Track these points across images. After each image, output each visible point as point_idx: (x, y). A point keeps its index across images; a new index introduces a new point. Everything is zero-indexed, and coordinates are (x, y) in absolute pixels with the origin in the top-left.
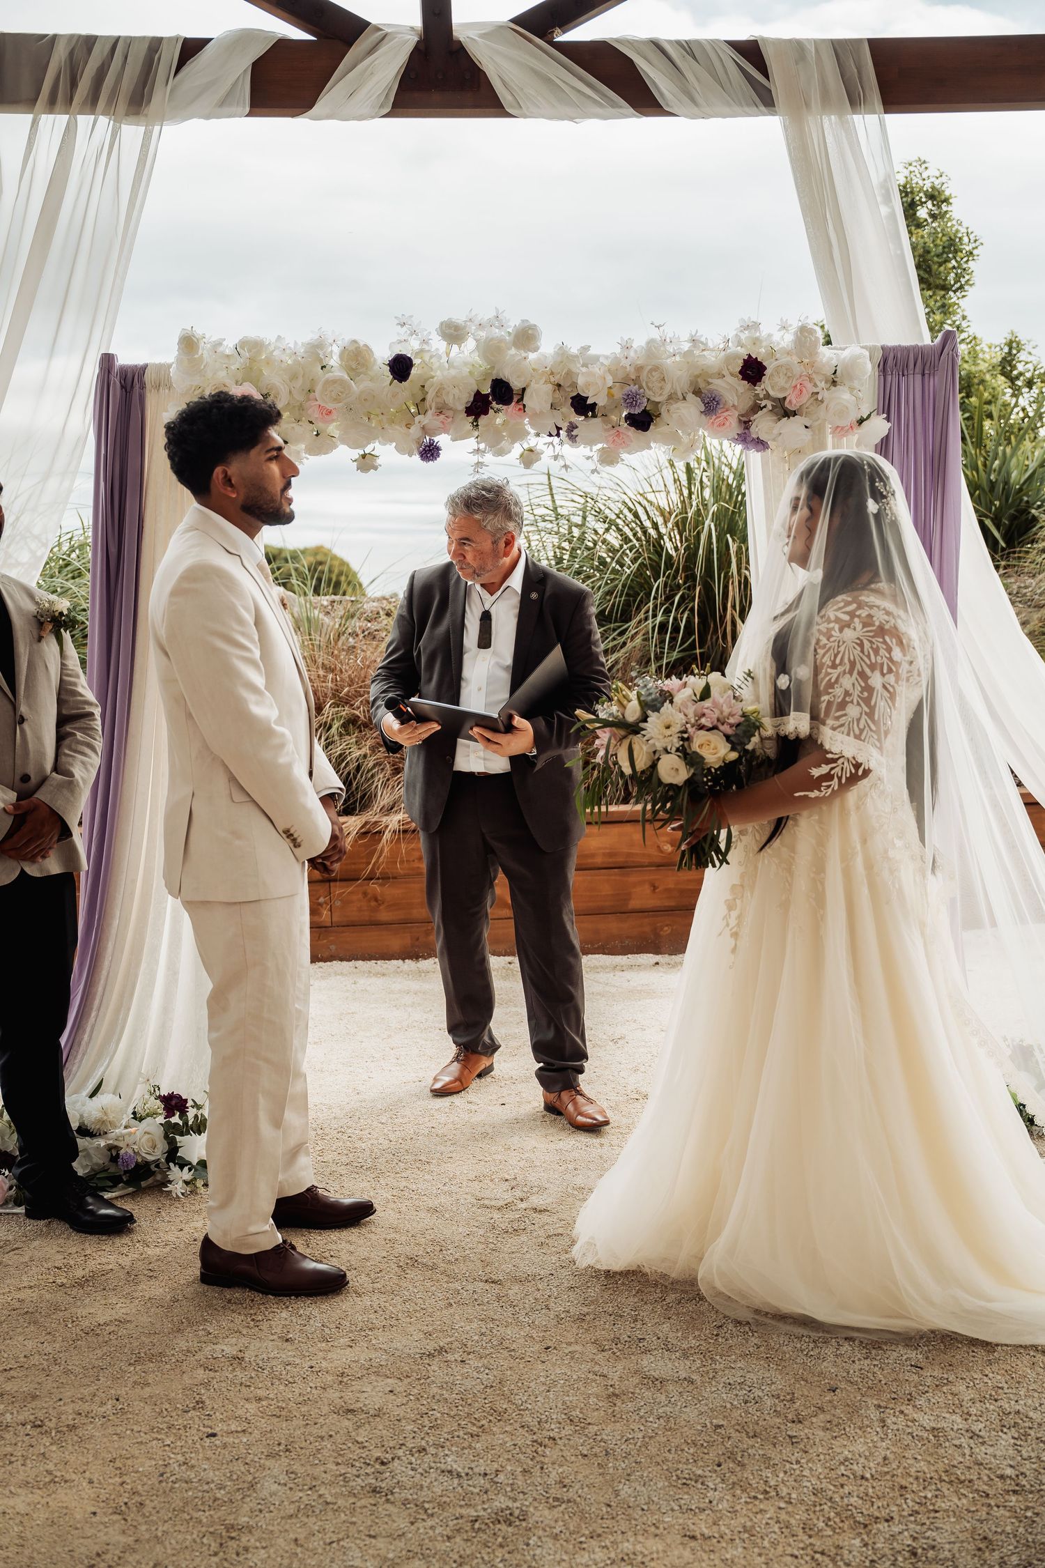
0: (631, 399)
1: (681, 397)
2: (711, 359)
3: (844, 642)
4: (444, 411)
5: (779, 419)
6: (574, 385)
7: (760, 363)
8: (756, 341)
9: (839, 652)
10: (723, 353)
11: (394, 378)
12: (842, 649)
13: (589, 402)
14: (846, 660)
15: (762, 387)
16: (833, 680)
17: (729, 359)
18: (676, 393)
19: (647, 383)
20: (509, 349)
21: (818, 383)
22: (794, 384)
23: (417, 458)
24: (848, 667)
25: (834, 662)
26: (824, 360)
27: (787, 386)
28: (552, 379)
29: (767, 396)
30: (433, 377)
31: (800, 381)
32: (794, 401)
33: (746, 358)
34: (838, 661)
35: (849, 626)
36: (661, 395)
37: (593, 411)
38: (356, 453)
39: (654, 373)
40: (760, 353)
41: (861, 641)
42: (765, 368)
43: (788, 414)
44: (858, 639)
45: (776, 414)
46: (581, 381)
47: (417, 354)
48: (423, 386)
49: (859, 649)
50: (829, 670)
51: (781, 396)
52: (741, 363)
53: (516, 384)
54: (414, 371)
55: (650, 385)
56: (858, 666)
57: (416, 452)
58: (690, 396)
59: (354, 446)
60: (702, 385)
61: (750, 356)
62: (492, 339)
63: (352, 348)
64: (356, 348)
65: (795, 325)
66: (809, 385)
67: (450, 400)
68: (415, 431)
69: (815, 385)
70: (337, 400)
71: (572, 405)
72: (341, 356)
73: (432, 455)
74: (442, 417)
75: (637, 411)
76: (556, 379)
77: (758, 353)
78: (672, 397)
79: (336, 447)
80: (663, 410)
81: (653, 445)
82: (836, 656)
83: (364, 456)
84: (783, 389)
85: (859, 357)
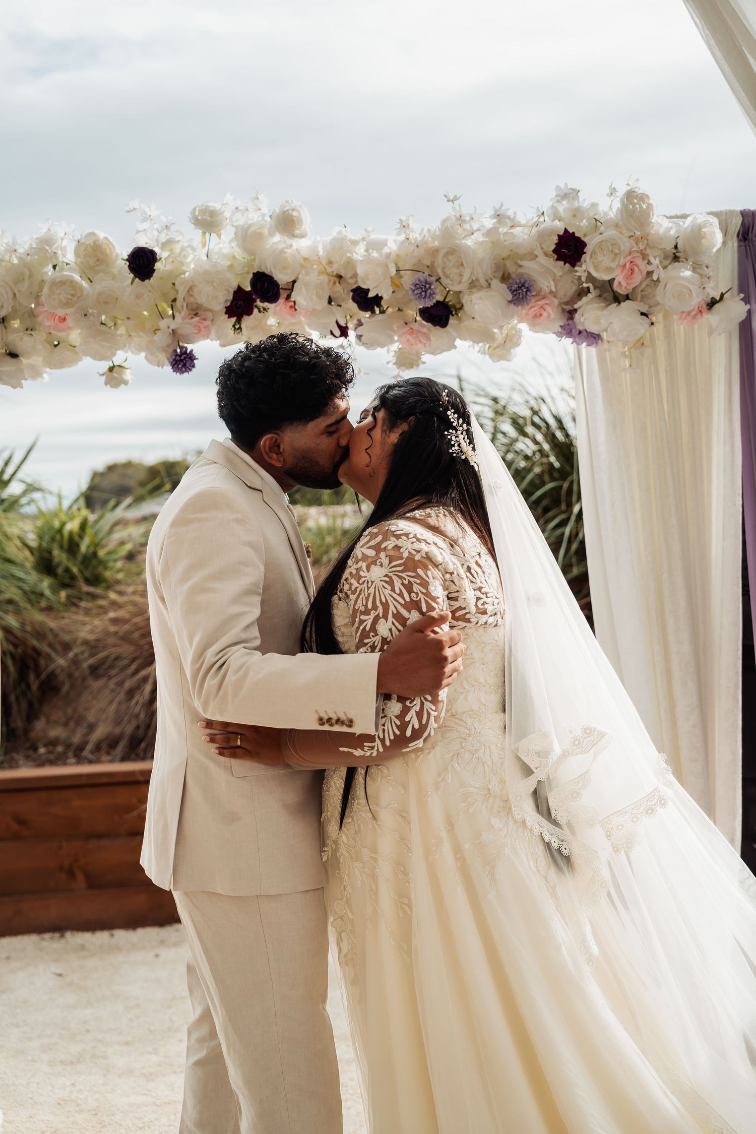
0: (423, 288)
1: (484, 284)
2: (522, 235)
3: (372, 582)
4: (200, 313)
5: (609, 305)
6: (355, 275)
7: (578, 239)
8: (576, 213)
9: (369, 594)
10: (534, 230)
11: (136, 276)
12: (372, 590)
13: (371, 294)
14: (378, 603)
15: (584, 267)
16: (368, 628)
17: (542, 236)
18: (477, 280)
19: (443, 269)
20: (271, 235)
21: (652, 260)
22: (622, 262)
23: (168, 368)
24: (380, 610)
25: (366, 606)
26: (661, 231)
27: (613, 265)
28: (329, 270)
29: (590, 278)
30: (184, 273)
31: (629, 258)
32: (624, 284)
33: (561, 233)
34: (370, 606)
35: (374, 563)
36: (460, 282)
37: (379, 306)
39: (450, 258)
40: (580, 228)
42: (584, 245)
43: (617, 299)
44: (386, 576)
45: (606, 300)
46: (360, 270)
47: (164, 246)
48: (174, 284)
49: (389, 588)
50: (363, 617)
51: (607, 277)
52: (555, 239)
53: (282, 278)
54: (158, 266)
55: (447, 272)
56: (392, 608)
57: (167, 362)
58: (495, 283)
59: (102, 358)
60: (512, 269)
61: (566, 230)
62: (250, 226)
63: (90, 242)
64: (95, 242)
65: (622, 191)
66: (642, 264)
67: (202, 298)
68: (162, 339)
69: (649, 263)
70: (67, 304)
71: (354, 299)
72: (77, 253)
73: (184, 365)
74: (196, 319)
75: (429, 304)
76: (336, 269)
77: (579, 227)
78: (473, 285)
79: (81, 360)
80: (465, 300)
81: (458, 342)
82: (367, 599)
83: (111, 369)
84: (609, 269)
85: (705, 224)
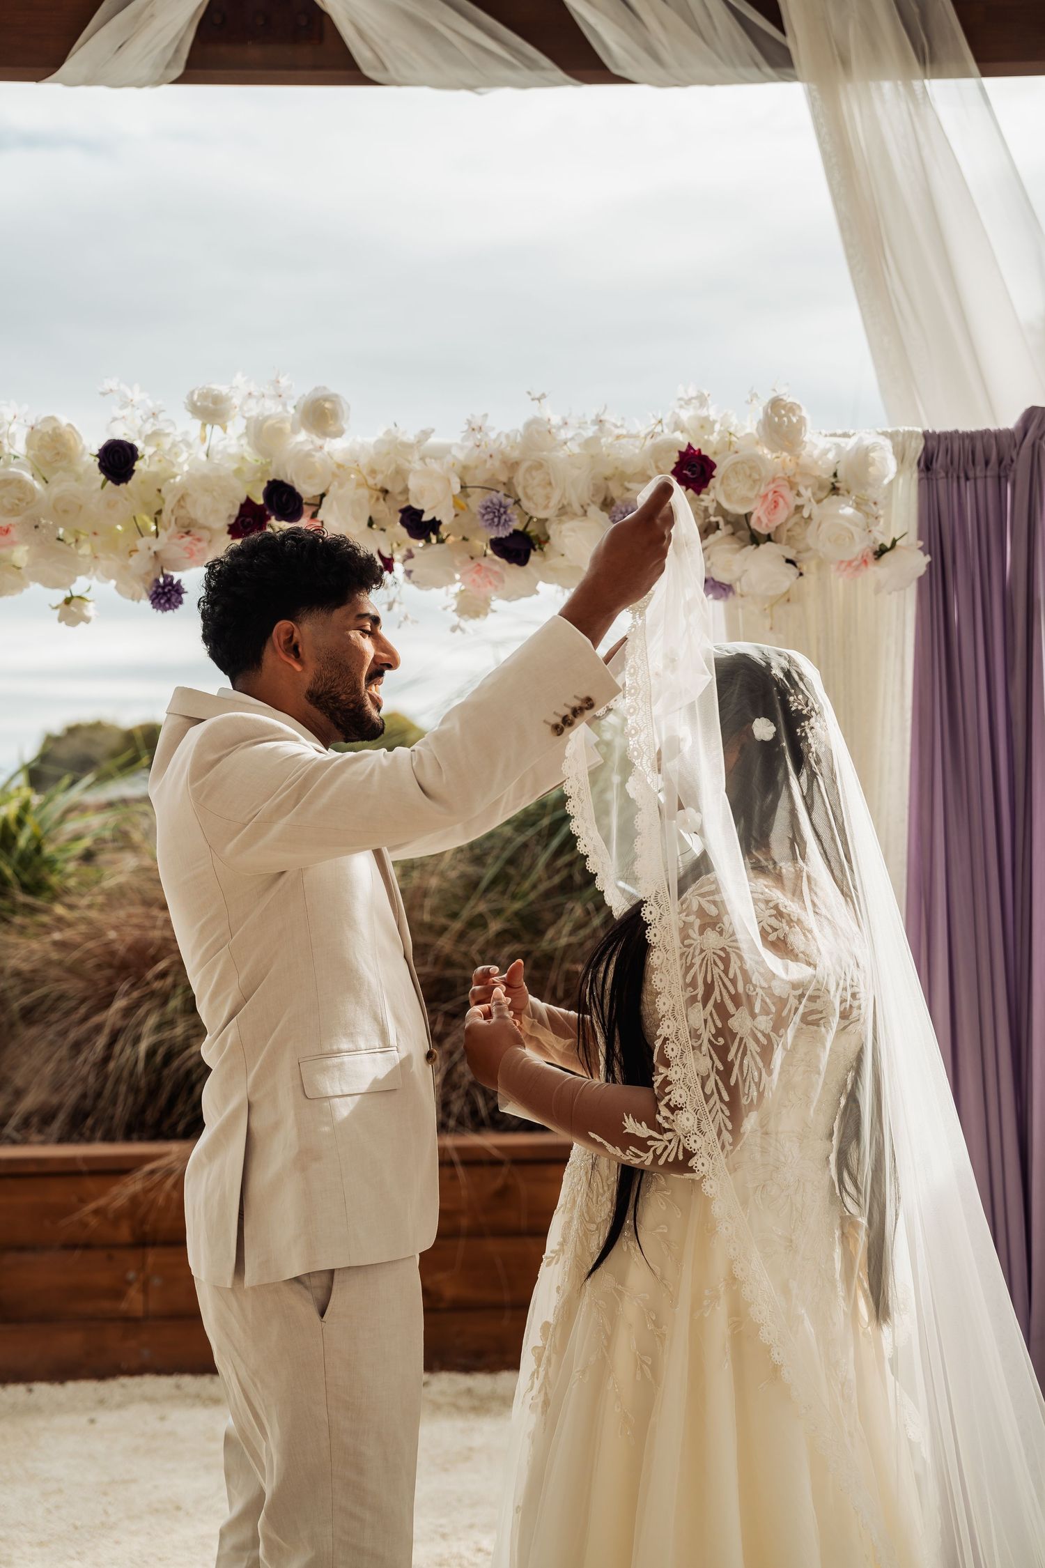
0: (495, 513)
1: (579, 511)
2: (632, 451)
4: (193, 530)
5: (745, 546)
6: (406, 491)
7: (705, 458)
8: (705, 424)
9: (692, 965)
10: (649, 442)
11: (108, 478)
12: (697, 960)
13: (426, 518)
15: (712, 495)
17: (658, 451)
18: (570, 504)
19: (524, 488)
20: (295, 431)
21: (802, 491)
22: (763, 491)
23: (146, 604)
24: (701, 991)
26: (816, 453)
27: (751, 495)
28: (371, 482)
29: (720, 510)
30: (174, 477)
31: (772, 486)
32: (764, 520)
33: (684, 449)
35: (713, 927)
36: (546, 507)
37: (436, 532)
38: (59, 595)
39: (534, 473)
40: (708, 445)
41: (727, 954)
42: (712, 466)
43: (756, 539)
45: (741, 539)
46: (413, 483)
47: (148, 439)
48: (159, 491)
51: (742, 510)
52: (676, 457)
53: (307, 490)
54: (138, 465)
55: (530, 492)
56: (716, 993)
57: (145, 595)
58: (594, 510)
59: (55, 585)
60: (616, 492)
61: (690, 446)
62: (268, 417)
63: (49, 429)
64: (54, 429)
65: (765, 399)
66: (789, 496)
67: (198, 511)
68: (139, 563)
69: (799, 494)
70: (12, 511)
71: (403, 522)
72: (29, 442)
73: (168, 600)
74: (188, 539)
75: (503, 533)
76: (379, 481)
77: (707, 442)
78: (563, 511)
79: (27, 586)
80: (552, 530)
81: (541, 586)
82: (688, 970)
83: (68, 601)
84: (745, 500)
85: (873, 448)
